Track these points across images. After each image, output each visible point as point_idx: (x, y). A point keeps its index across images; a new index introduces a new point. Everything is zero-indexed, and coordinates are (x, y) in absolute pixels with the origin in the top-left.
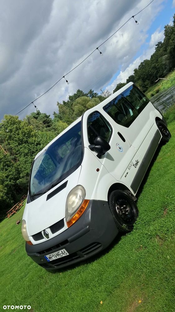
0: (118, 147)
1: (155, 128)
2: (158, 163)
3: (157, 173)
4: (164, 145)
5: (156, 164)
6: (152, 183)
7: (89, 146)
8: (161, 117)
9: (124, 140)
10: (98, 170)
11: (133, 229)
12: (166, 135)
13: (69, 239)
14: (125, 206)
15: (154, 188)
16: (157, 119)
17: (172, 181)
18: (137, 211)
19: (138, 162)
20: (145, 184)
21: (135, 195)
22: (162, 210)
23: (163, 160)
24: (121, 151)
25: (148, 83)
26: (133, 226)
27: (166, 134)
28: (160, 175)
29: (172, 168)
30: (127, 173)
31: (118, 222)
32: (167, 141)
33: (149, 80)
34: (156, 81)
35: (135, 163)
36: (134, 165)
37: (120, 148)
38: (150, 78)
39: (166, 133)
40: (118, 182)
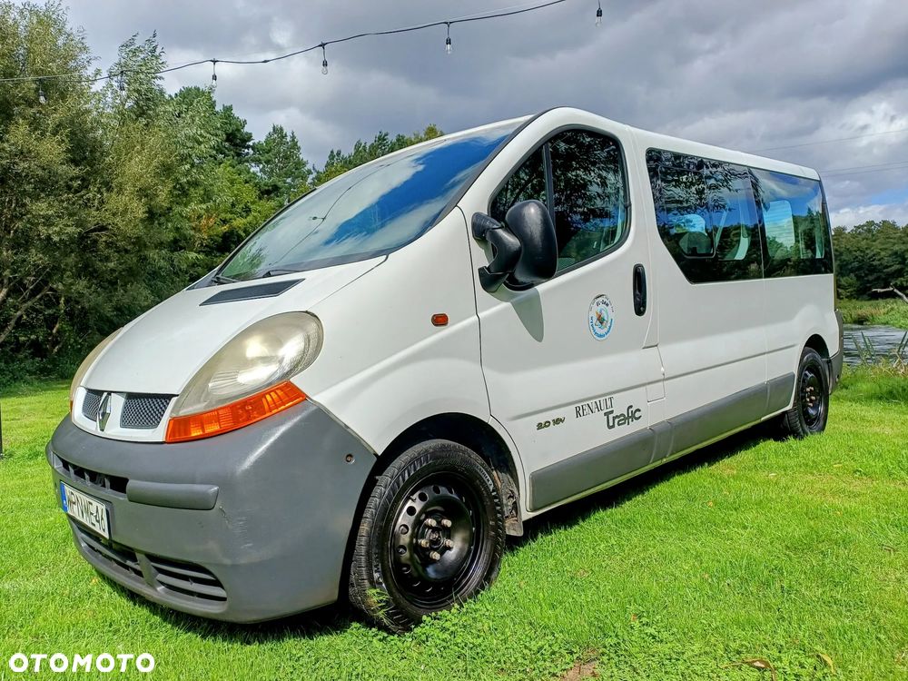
0: (596, 309)
1: (789, 363)
2: (712, 476)
3: (679, 506)
4: (776, 440)
5: (702, 476)
6: (629, 523)
7: (477, 216)
8: (833, 349)
9: (640, 307)
10: (440, 320)
11: (410, 630)
12: (806, 413)
13: (131, 484)
14: (447, 523)
15: (621, 546)
16: (816, 343)
17: (706, 570)
18: (488, 578)
19: (633, 417)
20: (604, 509)
21: (526, 514)
22: (571, 653)
23: (735, 478)
24: (600, 332)
25: (850, 285)
26: (418, 622)
27: (812, 412)
28: (680, 518)
29: (745, 528)
30: (558, 421)
31: (363, 558)
32: (798, 435)
33: (859, 278)
34: (879, 290)
35: (619, 409)
36: (611, 416)
37: (601, 320)
38: (866, 275)
39: (816, 407)
40: (491, 422)
